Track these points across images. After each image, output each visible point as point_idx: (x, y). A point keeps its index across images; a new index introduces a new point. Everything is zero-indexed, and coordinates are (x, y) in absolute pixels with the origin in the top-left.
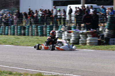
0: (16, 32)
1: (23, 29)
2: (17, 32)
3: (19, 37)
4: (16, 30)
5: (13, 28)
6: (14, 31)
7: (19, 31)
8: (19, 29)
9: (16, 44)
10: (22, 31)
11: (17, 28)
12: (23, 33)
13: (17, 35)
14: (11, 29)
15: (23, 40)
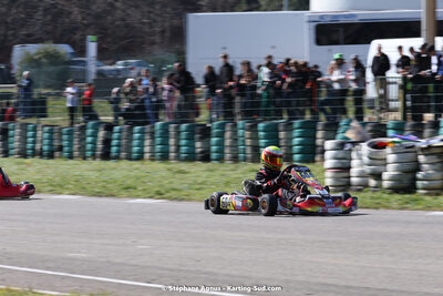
0: (172, 148)
1: (198, 136)
2: (178, 147)
3: (184, 166)
4: (172, 141)
5: (162, 134)
6: (165, 143)
7: (183, 142)
8: (183, 135)
9: (173, 194)
10: (198, 144)
11: (178, 132)
12: (202, 152)
13: (178, 158)
14: (153, 138)
15: (200, 181)
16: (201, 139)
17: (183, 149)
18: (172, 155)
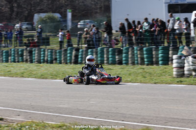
0: (105, 59)
2: (108, 58)
3: (111, 67)
4: (105, 56)
5: (101, 52)
6: (102, 57)
7: (110, 56)
8: (110, 53)
10: (117, 57)
11: (108, 52)
12: (118, 61)
13: (108, 63)
14: (97, 53)
15: (117, 73)
16: (118, 55)
17: (110, 59)
18: (105, 62)
